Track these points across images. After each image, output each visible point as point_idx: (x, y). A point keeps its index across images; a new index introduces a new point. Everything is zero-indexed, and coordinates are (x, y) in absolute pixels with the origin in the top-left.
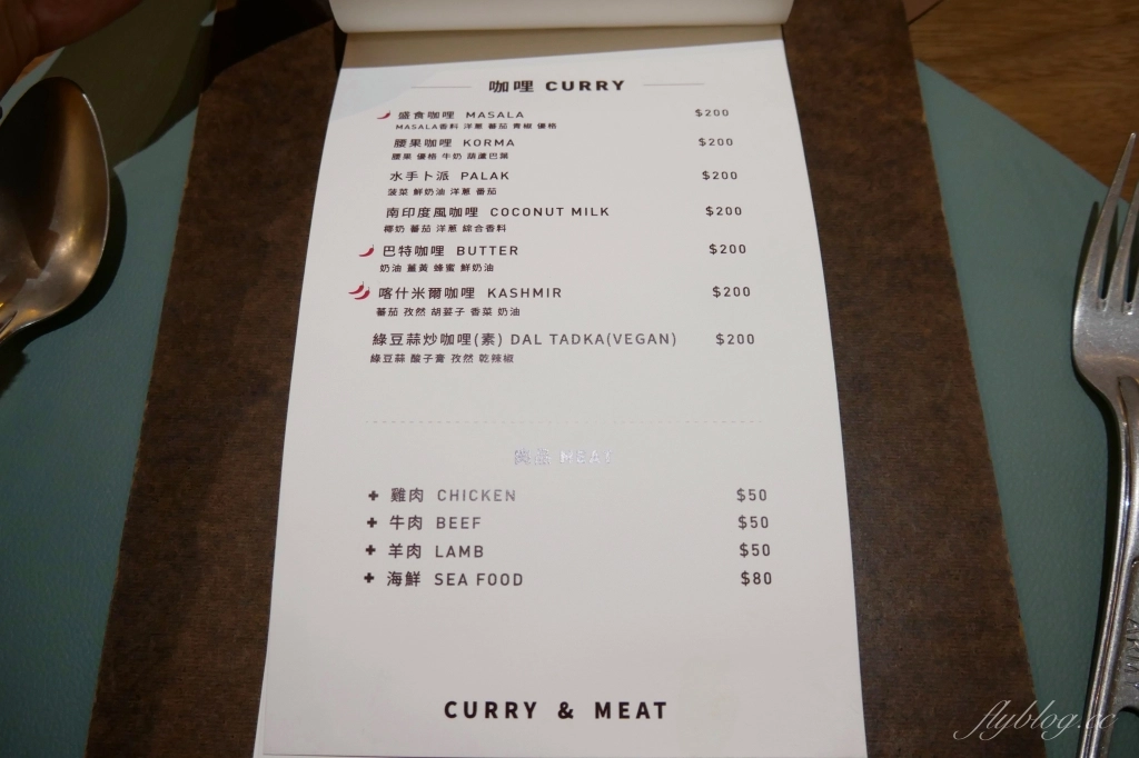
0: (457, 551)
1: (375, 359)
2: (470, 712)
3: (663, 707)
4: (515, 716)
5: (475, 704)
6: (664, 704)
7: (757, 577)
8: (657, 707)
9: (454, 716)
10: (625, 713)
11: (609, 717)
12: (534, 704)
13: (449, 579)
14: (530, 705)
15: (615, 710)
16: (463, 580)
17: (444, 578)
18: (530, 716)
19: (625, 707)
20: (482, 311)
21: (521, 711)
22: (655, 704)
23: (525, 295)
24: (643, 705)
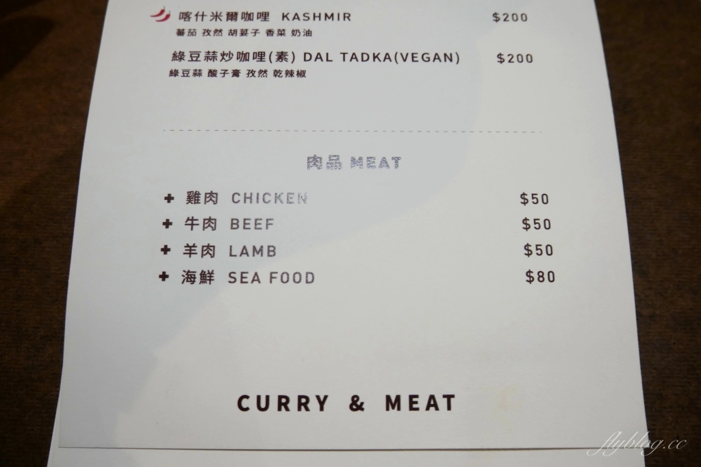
0: (250, 251)
1: (174, 73)
2: (263, 405)
3: (452, 399)
4: (307, 409)
5: (267, 398)
6: (453, 396)
7: (541, 276)
8: (446, 399)
9: (247, 409)
10: (415, 406)
11: (399, 409)
12: (326, 397)
13: (242, 278)
14: (322, 398)
15: (405, 402)
16: (256, 278)
17: (238, 276)
18: (322, 409)
19: (414, 400)
20: (276, 32)
21: (313, 404)
22: (444, 396)
23: (317, 19)
24: (432, 397)
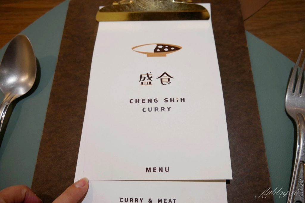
2: (126, 201)
3: (175, 200)
4: (137, 202)
5: (127, 199)
6: (176, 199)
9: (122, 202)
12: (142, 199)
14: (141, 199)
15: (163, 201)
18: (141, 202)
19: (166, 200)
21: (139, 201)
22: (173, 199)
24: (170, 200)
